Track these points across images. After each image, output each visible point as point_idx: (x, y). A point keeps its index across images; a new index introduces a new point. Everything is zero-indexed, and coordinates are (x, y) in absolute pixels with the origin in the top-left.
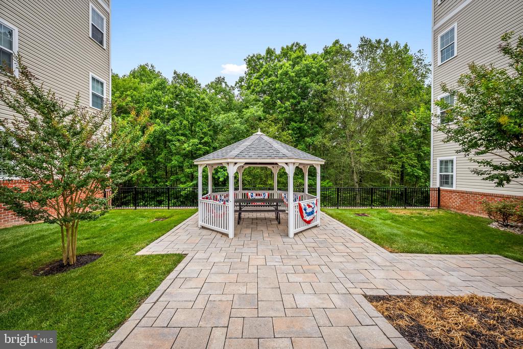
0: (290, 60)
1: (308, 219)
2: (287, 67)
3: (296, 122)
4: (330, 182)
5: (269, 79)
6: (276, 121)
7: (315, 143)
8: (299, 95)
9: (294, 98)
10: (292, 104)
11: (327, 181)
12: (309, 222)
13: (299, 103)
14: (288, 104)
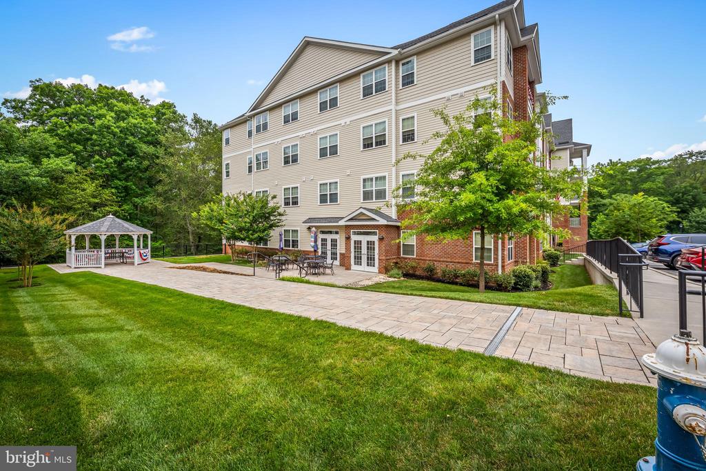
0: (112, 111)
1: (145, 258)
2: (109, 120)
3: (120, 180)
4: (163, 243)
5: (82, 126)
6: (93, 177)
7: (146, 204)
8: (125, 153)
9: (118, 155)
10: (115, 162)
11: (160, 242)
12: (145, 260)
13: (125, 161)
14: (109, 160)
